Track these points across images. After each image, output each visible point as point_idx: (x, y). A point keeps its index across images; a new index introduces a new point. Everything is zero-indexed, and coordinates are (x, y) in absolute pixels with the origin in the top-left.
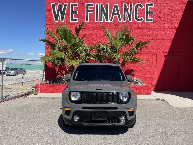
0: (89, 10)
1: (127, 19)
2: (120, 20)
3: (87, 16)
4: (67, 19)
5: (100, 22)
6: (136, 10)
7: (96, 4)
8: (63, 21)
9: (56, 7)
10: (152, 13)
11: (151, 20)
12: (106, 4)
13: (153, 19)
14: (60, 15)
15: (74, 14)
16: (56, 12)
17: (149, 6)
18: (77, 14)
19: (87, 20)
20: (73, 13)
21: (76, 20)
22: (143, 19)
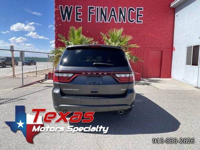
0: (91, 12)
1: (122, 20)
2: (116, 21)
3: (89, 17)
5: (100, 22)
6: (129, 13)
7: (96, 7)
8: (70, 21)
9: (64, 9)
10: (141, 15)
11: (141, 22)
12: (105, 7)
13: (142, 21)
14: (67, 15)
15: (78, 15)
16: (64, 13)
17: (139, 10)
18: (81, 15)
19: (89, 21)
21: (80, 20)
22: (135, 21)
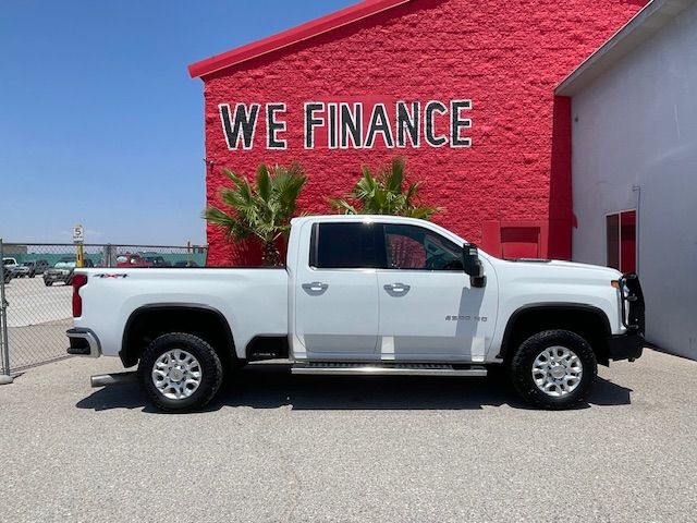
0: (313, 118)
1: (408, 139)
2: (390, 144)
3: (309, 134)
4: (259, 142)
5: (341, 147)
6: (429, 118)
7: (329, 105)
8: (250, 148)
9: (233, 113)
10: (467, 123)
11: (467, 143)
12: (355, 104)
13: (470, 139)
14: (241, 132)
15: (275, 131)
16: (233, 124)
17: (459, 108)
18: (285, 129)
19: (309, 144)
20: (273, 126)
21: (282, 145)
22: (447, 141)
